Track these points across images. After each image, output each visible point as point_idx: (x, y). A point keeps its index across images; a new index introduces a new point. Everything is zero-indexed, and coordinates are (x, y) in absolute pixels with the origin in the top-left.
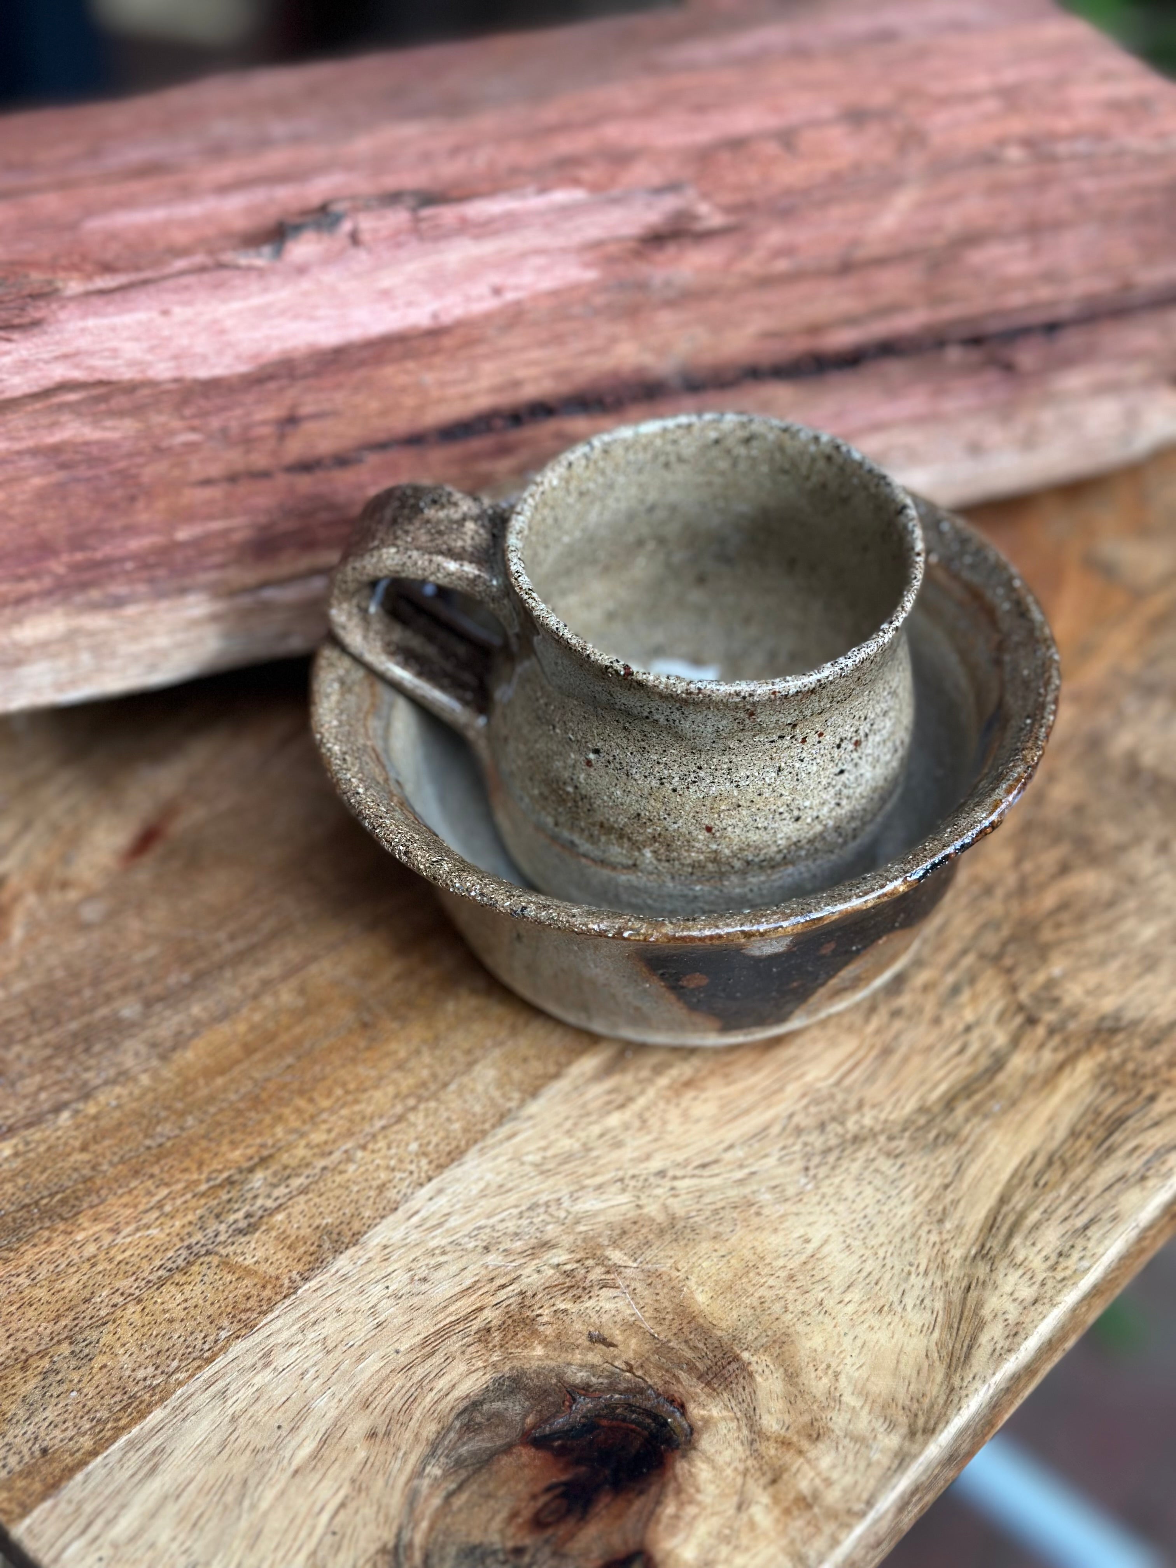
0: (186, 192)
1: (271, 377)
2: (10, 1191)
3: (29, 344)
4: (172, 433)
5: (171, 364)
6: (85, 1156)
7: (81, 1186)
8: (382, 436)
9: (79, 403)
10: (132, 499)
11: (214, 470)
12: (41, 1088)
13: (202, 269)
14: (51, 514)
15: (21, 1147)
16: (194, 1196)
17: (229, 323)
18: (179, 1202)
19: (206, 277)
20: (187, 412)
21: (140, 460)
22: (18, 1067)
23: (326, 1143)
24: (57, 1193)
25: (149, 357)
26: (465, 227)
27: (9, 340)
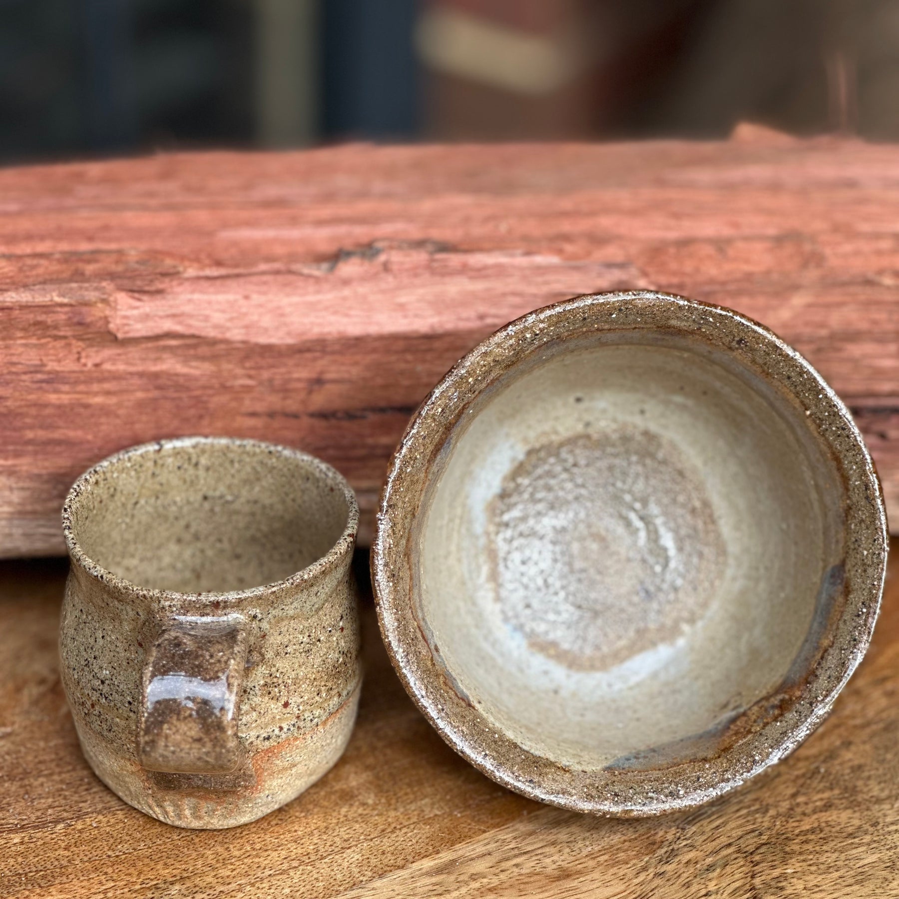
0: (294, 221)
1: (309, 350)
2: (11, 864)
3: (152, 304)
4: (235, 377)
5: (243, 331)
6: (66, 853)
7: (58, 870)
8: (382, 404)
9: (178, 347)
10: (201, 417)
11: (259, 407)
12: (50, 807)
13: (277, 272)
14: (144, 418)
15: (26, 839)
16: (129, 891)
17: (288, 310)
18: (119, 892)
19: (280, 278)
20: (248, 365)
21: (211, 392)
22: (39, 791)
23: (228, 877)
24: (41, 871)
25: (228, 324)
26: (464, 270)
27: (139, 300)
